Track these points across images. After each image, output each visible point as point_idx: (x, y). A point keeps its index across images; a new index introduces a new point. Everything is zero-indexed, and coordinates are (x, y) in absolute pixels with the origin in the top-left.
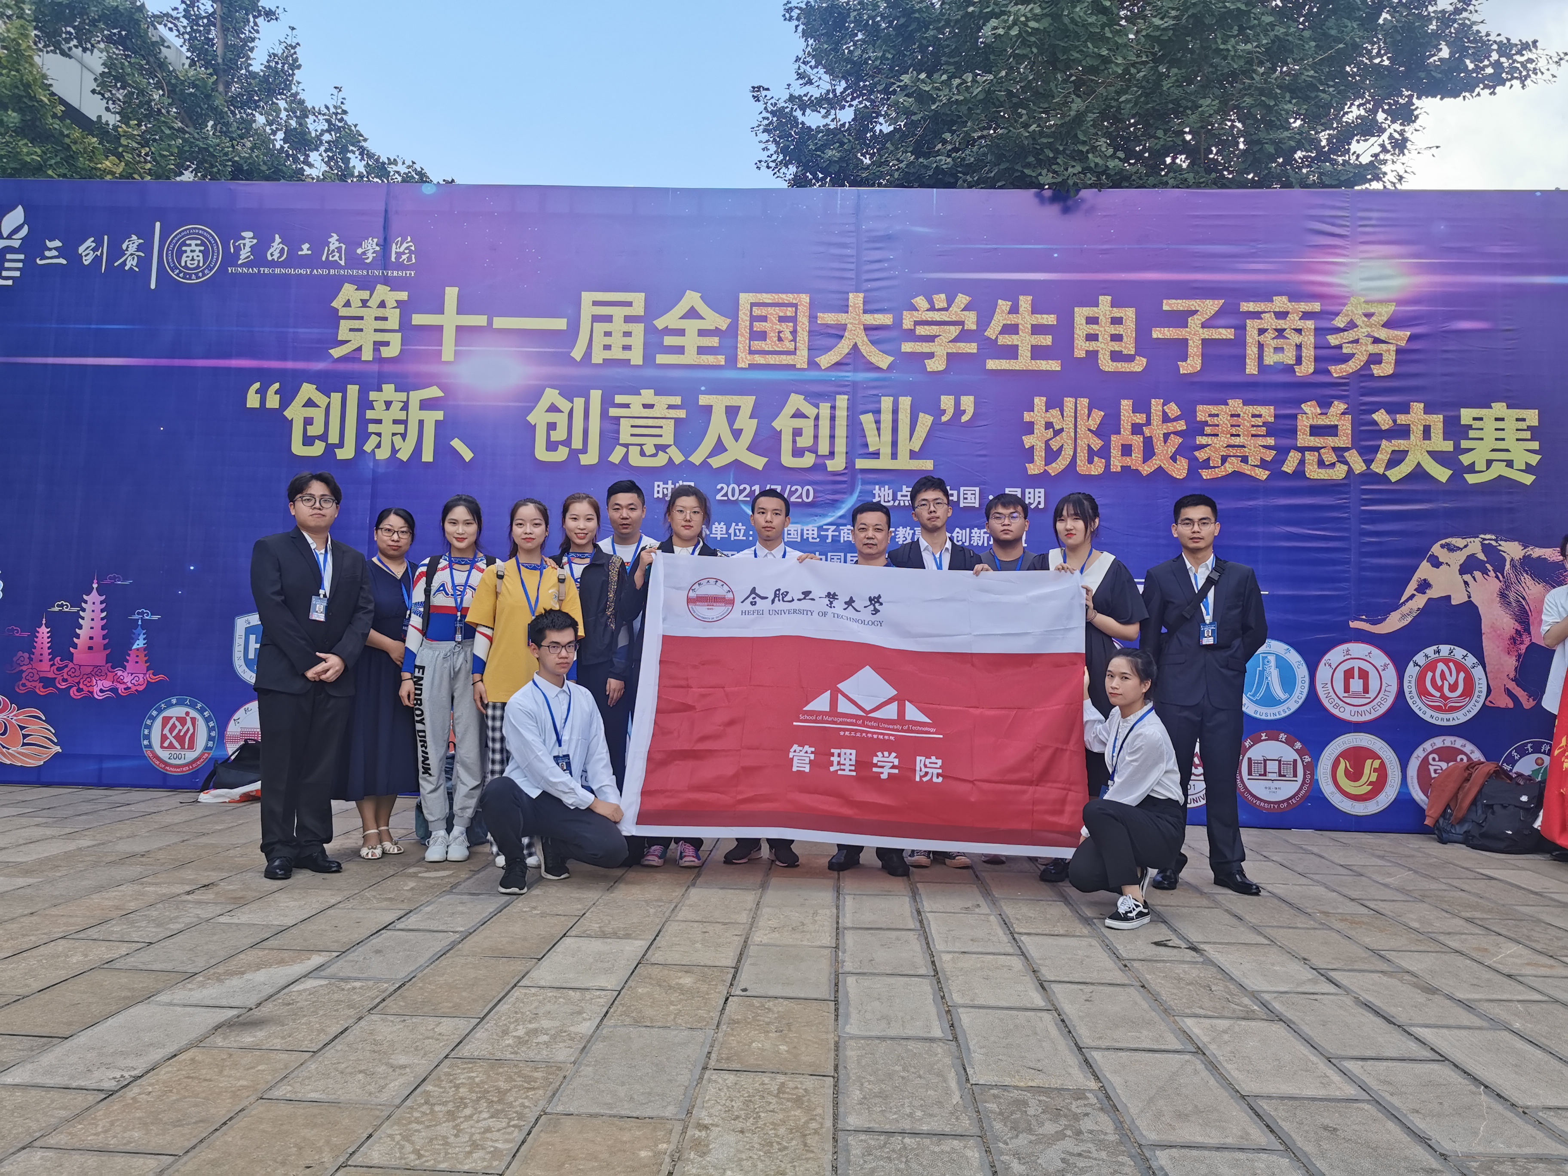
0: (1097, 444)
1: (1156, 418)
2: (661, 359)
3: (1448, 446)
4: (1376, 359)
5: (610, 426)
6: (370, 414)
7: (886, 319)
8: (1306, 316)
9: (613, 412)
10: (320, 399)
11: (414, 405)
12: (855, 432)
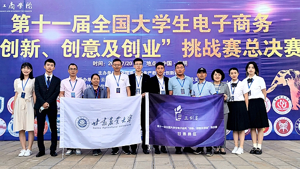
0: (199, 50)
1: (213, 43)
2: (94, 31)
3: (282, 48)
4: (264, 28)
5: (82, 48)
6: (21, 46)
7: (148, 21)
8: (248, 18)
9: (82, 45)
10: (9, 43)
11: (33, 44)
12: (142, 48)
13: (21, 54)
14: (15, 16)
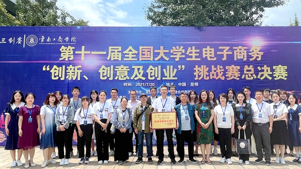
1: (218, 69)
5: (115, 72)
6: (67, 71)
7: (167, 51)
10: (57, 68)
11: (76, 69)
12: (162, 73)
13: (67, 78)
14: (63, 47)
